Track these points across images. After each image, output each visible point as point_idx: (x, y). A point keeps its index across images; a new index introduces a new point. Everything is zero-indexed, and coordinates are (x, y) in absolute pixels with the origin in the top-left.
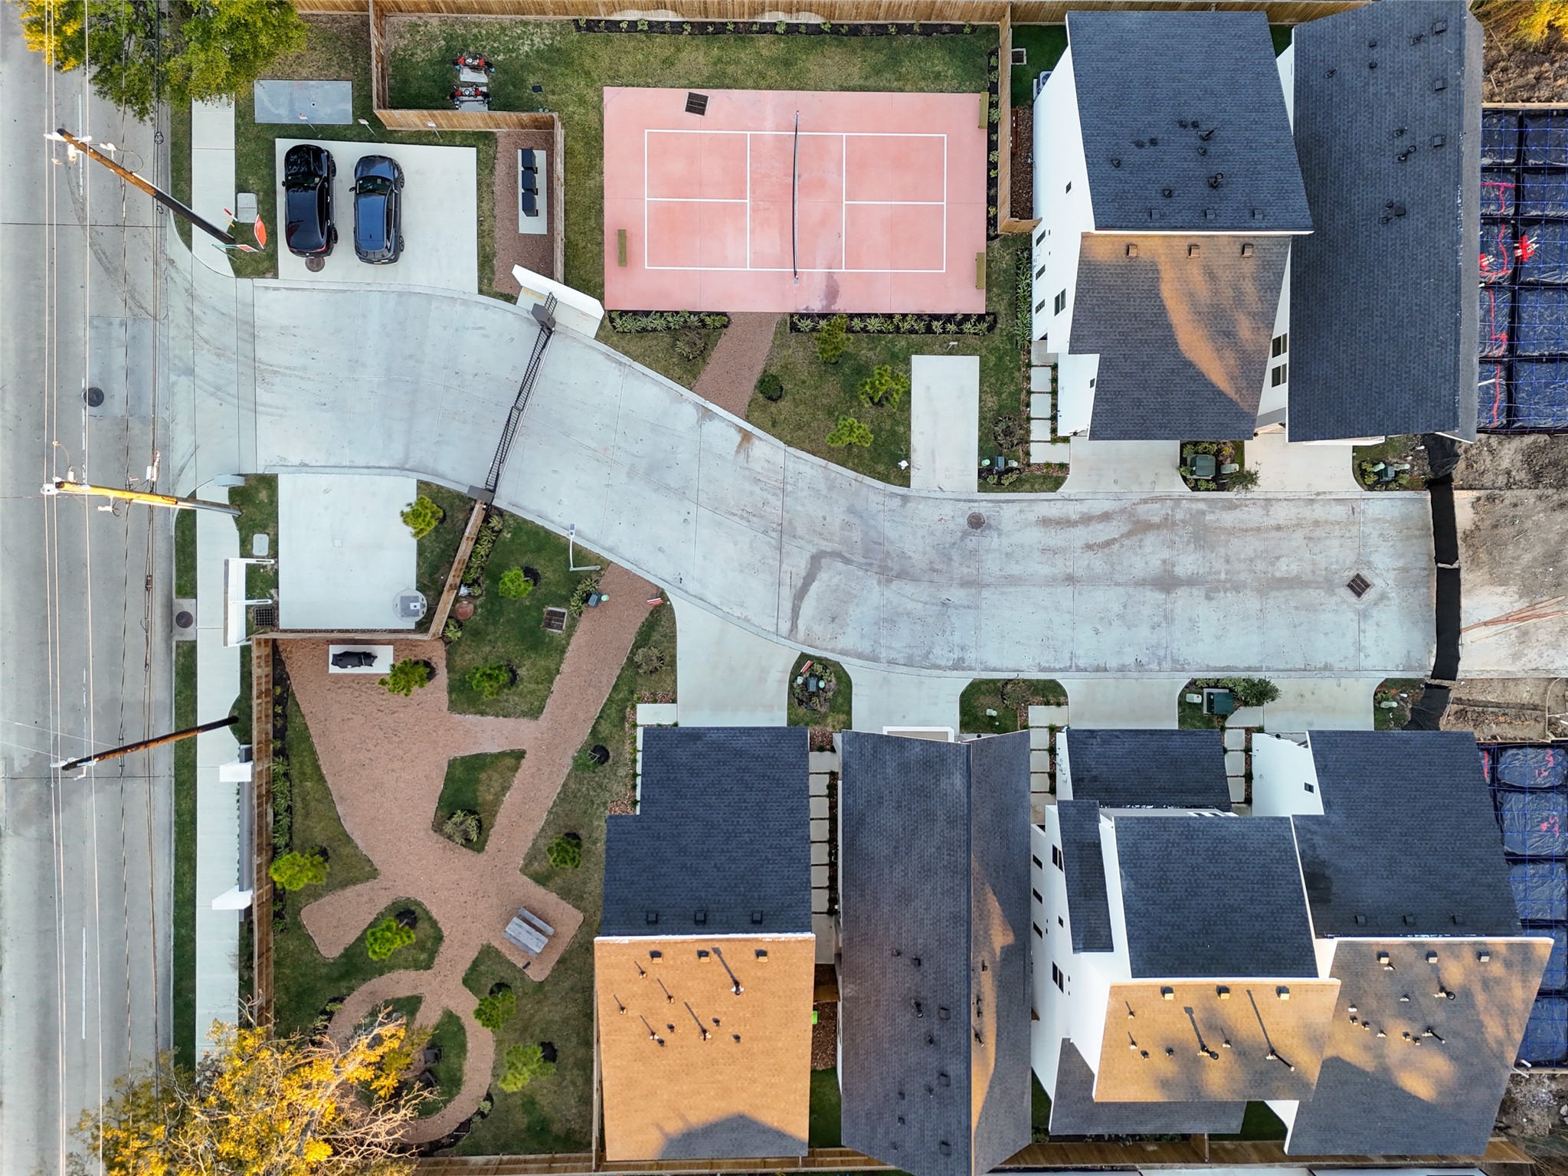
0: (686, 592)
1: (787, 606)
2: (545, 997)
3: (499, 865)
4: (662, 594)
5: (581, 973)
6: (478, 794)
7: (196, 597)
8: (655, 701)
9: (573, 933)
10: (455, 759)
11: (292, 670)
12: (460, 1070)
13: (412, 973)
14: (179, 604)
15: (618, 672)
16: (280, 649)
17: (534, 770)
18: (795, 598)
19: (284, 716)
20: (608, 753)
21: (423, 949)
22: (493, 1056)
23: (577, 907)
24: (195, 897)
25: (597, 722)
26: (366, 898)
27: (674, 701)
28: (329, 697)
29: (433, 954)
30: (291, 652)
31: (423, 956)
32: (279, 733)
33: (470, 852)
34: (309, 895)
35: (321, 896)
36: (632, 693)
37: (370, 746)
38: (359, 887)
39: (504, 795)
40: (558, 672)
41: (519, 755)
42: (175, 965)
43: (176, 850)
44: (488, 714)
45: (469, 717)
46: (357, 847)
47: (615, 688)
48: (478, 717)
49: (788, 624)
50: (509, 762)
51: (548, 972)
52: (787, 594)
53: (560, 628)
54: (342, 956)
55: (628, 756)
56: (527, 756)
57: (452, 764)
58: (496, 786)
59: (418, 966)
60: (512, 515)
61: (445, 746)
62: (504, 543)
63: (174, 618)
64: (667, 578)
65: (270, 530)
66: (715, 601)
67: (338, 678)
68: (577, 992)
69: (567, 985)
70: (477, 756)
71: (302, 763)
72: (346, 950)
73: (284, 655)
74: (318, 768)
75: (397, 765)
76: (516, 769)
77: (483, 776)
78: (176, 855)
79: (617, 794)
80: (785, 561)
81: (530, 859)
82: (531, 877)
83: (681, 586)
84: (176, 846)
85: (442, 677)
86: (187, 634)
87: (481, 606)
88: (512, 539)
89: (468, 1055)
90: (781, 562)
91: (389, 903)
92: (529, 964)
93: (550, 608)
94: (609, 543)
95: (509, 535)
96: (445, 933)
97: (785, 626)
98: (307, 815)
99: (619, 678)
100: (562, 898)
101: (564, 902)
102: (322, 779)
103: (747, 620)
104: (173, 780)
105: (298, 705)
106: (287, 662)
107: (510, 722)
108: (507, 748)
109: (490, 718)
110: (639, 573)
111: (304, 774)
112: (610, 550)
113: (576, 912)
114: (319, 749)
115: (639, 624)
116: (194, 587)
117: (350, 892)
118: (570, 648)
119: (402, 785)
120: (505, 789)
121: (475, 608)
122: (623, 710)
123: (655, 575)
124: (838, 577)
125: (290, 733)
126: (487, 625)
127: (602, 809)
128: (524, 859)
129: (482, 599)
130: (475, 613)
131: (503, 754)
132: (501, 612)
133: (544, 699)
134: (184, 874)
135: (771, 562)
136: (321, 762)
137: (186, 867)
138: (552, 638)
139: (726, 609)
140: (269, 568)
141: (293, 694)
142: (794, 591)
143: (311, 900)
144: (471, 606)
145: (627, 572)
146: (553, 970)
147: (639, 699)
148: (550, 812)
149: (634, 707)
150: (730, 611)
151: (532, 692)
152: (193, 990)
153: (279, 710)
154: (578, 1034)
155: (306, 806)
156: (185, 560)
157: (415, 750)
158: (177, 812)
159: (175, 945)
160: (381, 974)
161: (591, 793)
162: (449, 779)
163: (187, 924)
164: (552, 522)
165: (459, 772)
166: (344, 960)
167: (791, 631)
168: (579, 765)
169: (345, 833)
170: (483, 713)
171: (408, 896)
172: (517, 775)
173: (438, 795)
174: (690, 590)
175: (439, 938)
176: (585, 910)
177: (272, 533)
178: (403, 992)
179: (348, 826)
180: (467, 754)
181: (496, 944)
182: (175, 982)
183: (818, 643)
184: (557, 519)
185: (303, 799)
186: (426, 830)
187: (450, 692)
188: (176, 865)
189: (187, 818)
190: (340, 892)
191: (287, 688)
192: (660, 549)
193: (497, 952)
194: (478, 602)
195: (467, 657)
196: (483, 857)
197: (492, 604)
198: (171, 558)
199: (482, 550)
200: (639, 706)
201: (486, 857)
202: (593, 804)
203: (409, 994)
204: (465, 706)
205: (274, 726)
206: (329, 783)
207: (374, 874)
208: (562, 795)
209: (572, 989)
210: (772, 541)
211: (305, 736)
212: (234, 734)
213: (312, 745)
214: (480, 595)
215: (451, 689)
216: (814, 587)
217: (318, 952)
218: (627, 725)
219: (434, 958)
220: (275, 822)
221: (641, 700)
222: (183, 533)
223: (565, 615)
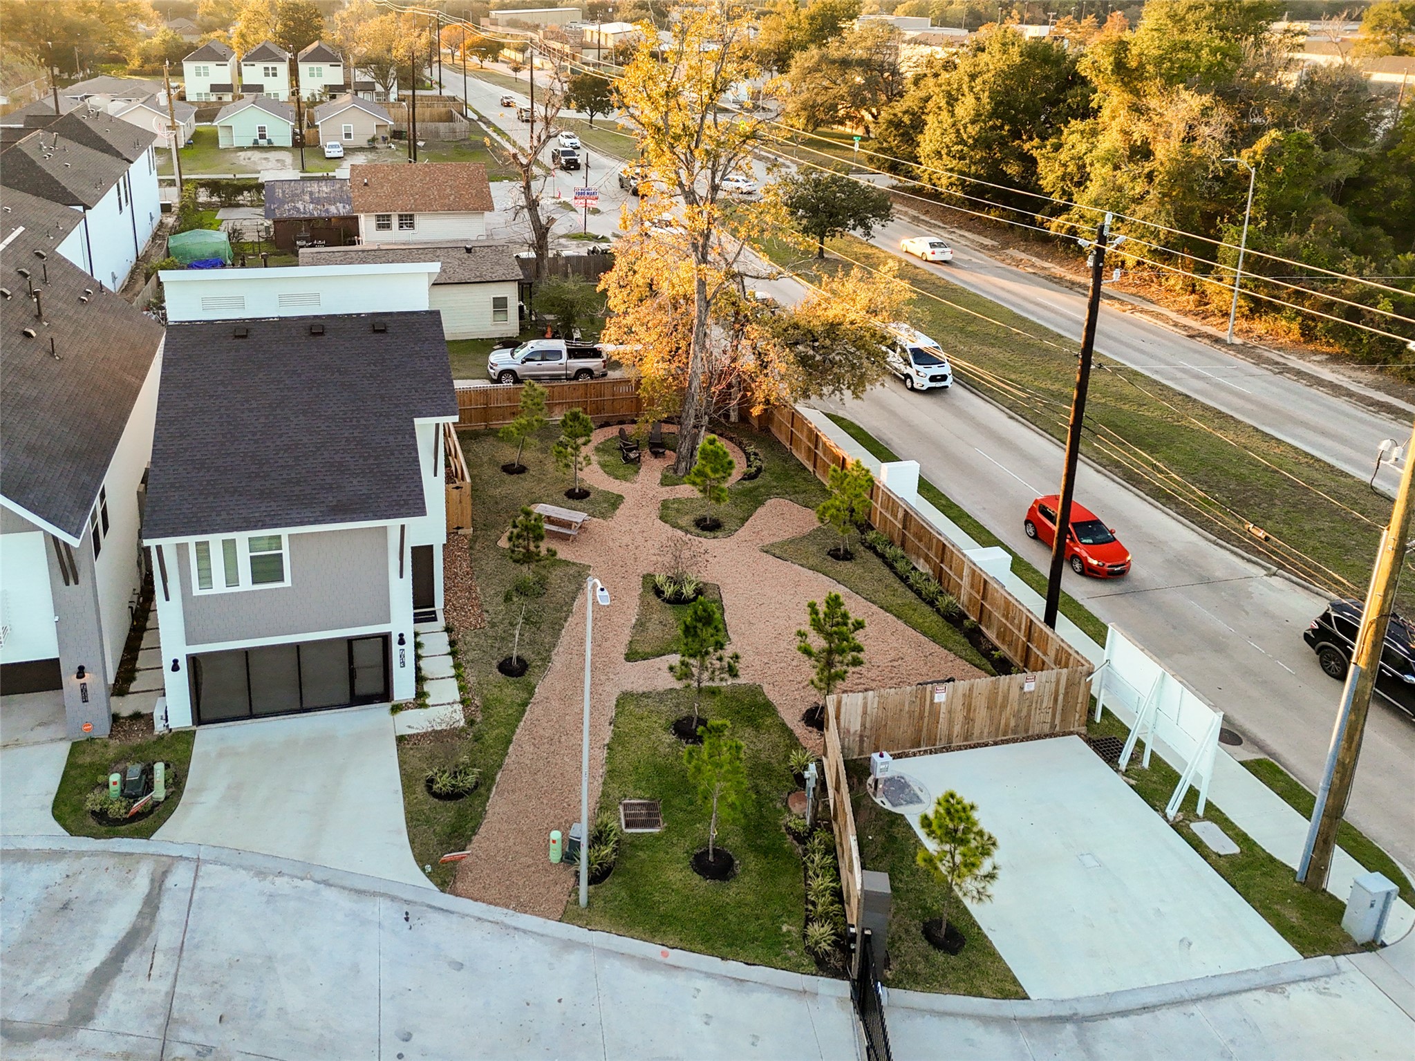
0: (393, 898)
1: (168, 912)
4: (445, 878)
8: (433, 734)
17: (607, 645)
18: (148, 931)
20: (500, 671)
21: (678, 510)
25: (528, 700)
27: (400, 739)
29: (665, 509)
31: (675, 505)
35: (816, 531)
36: (476, 739)
38: (777, 539)
39: (638, 620)
40: (609, 747)
41: (632, 657)
46: (801, 565)
47: (508, 741)
49: (170, 882)
50: (647, 649)
52: (166, 935)
53: (627, 807)
55: (469, 670)
56: (622, 656)
60: (796, 968)
62: (790, 914)
64: (437, 916)
66: (329, 894)
76: (633, 643)
80: (160, 998)
83: (406, 908)
85: (792, 720)
87: (778, 811)
88: (777, 925)
90: (171, 995)
93: (656, 830)
94: (575, 958)
95: (785, 928)
96: (658, 521)
97: (180, 877)
103: (261, 874)
110: (498, 913)
112: (569, 945)
118: (600, 780)
122: (488, 717)
123: (464, 916)
124: (31, 989)
133: (620, 714)
135: (196, 990)
138: (640, 789)
139: (309, 884)
142: (149, 943)
145: (522, 908)
147: (463, 733)
149: (470, 722)
150: (298, 882)
151: (642, 719)
164: (709, 975)
167: (165, 874)
168: (545, 653)
173: (727, 611)
174: (384, 904)
183: (109, 862)
184: (701, 983)
187: (769, 703)
199: (821, 883)
200: (461, 725)
207: (767, 549)
210: (185, 1034)
215: (769, 706)
216: (97, 957)
218: (477, 701)
219: (662, 506)
221: (458, 731)
223: (627, 826)
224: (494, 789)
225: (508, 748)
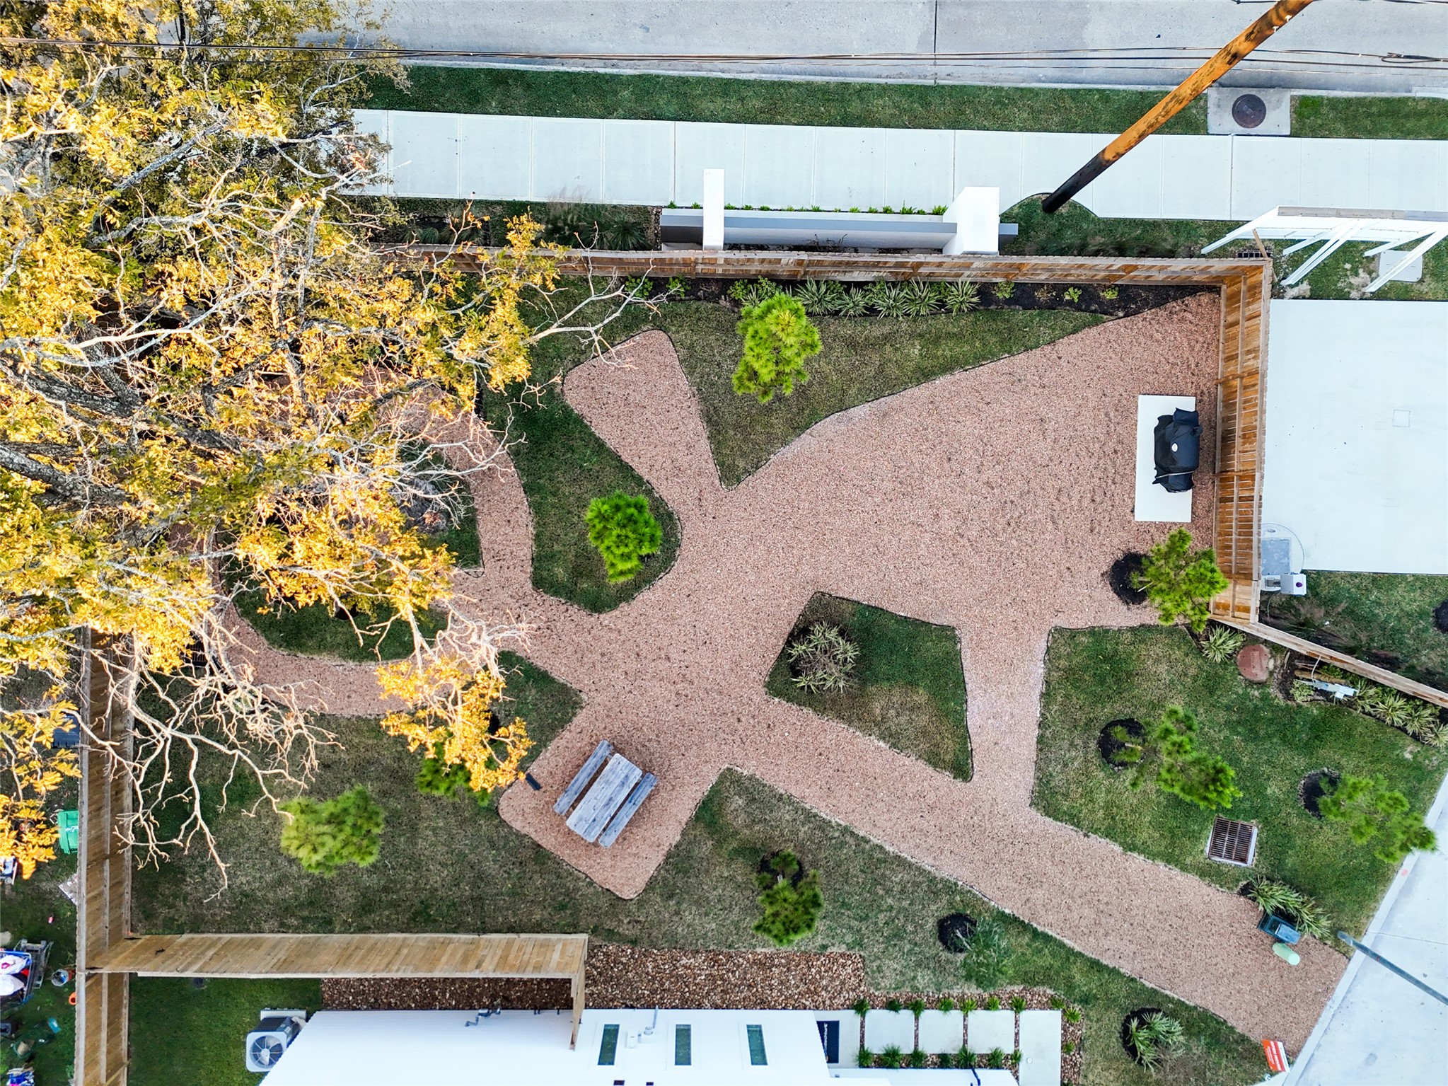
2: (465, 821)
3: (740, 727)
5: (513, 894)
6: (886, 685)
7: (1293, 135)
8: (1066, 1047)
9: (598, 878)
10: (955, 640)
11: (1147, 323)
12: (322, 647)
13: (526, 550)
14: (1279, 102)
15: (1126, 969)
16: (1188, 300)
17: (931, 798)
19: (1056, 303)
21: (578, 572)
22: (347, 713)
23: (651, 885)
24: (695, 119)
25: (1024, 927)
26: (683, 461)
28: (1089, 393)
29: (568, 593)
30: (1183, 320)
31: (560, 572)
32: (1024, 295)
33: (767, 668)
34: (691, 347)
35: (690, 371)
36: (1085, 1000)
37: (987, 475)
38: (704, 446)
39: (882, 737)
40: (1128, 848)
41: (962, 770)
42: (558, 74)
43: (791, 85)
44: (1046, 706)
45: (1040, 670)
46: (785, 443)
47: (1095, 965)
48: (1040, 687)
50: (949, 746)
51: (517, 825)
53: (1215, 850)
54: (567, 411)
55: (956, 992)
56: (959, 783)
57: (947, 634)
58: (897, 721)
59: (541, 561)
61: (984, 620)
62: (1394, 746)
63: (1253, 92)
64: (1314, 1069)
65: (1429, 286)
67: (1128, 413)
68: (474, 886)
69: (491, 868)
70: (961, 684)
71: (957, 337)
72: (579, 420)
73: (1174, 306)
74: (947, 368)
75: (948, 524)
76: (934, 760)
77: (921, 696)
78: (781, 84)
79: (879, 969)
81: (753, 791)
82: (715, 790)
84: (800, 85)
85: (1120, 616)
86: (1220, 116)
87: (1265, 697)
88: (1401, 762)
89: (351, 664)
91: (672, 506)
92: (537, 786)
93: (1255, 831)
95: (1408, 756)
96: (606, 618)
98: (852, 344)
99: (1114, 972)
100: (669, 856)
101: (661, 859)
102: (924, 375)
104: (930, 82)
105: (1075, 331)
106: (1162, 313)
107: (1027, 750)
108: (976, 742)
109: (1036, 711)
110: (1326, 1015)
111: (936, 341)
113: (641, 883)
114: (985, 371)
115: (1223, 1014)
116: (1315, 133)
117: (696, 428)
118: (1176, 872)
119: (906, 536)
120: (894, 739)
121: (1261, 684)
122: (1047, 980)
123: (1319, 1046)
125: (1020, 315)
126: (1228, 708)
127: (849, 939)
128: (751, 778)
129: (1280, 700)
130: (1251, 684)
131: (965, 737)
132: (1253, 736)
133: (1073, 819)
134: (742, 99)
136: (958, 375)
137: (757, 103)
138: (1195, 837)
140: (1353, 280)
141: (1097, 323)
143: (683, 352)
144: (1263, 676)
145: (1328, 991)
146: (520, 836)
147: (1073, 1016)
148: (846, 830)
149: (1053, 1004)
151: (1089, 794)
152: (503, 111)
153: (1072, 295)
154: (385, 889)
155: (871, 344)
156: (1369, 115)
157: (975, 561)
158: (868, 88)
159: (598, 75)
160: (528, 489)
161: (882, 918)
162: (917, 627)
163: (639, 100)
165: (931, 649)
166: (559, 414)
168: (936, 887)
169: (814, 418)
170: (1047, 696)
171: (685, 542)
172: (921, 763)
173: (885, 606)
175: (597, 604)
176: (641, 902)
177: (1424, 288)
178: (487, 532)
179: (828, 427)
180: (966, 663)
181: (580, 719)
182: (522, 74)
185: (886, 338)
186: (815, 581)
187: (1092, 632)
188: (760, 83)
189: (855, 107)
190: (695, 408)
191: (1108, 310)
192: (1372, 1056)
193: (563, 723)
194: (1273, 691)
195: (1162, 668)
196: (758, 694)
197: (1271, 721)
198: (1368, 89)
200: (1057, 1015)
201: (756, 699)
202: (861, 920)
203: (484, 543)
204: (1063, 663)
205: (1039, 286)
206: (915, 391)
207: (730, 475)
208: (878, 855)
209: (480, 877)
211: (1012, 343)
212: (1021, 205)
213: (994, 357)
214: (1289, 696)
215: (1098, 634)
217: (577, 363)
218: (1017, 988)
219: (556, 594)
220: (848, 285)
221: (1069, 1018)
222: (1423, 114)
223: (1244, 860)
224: (1167, 992)
225: (1106, 967)
